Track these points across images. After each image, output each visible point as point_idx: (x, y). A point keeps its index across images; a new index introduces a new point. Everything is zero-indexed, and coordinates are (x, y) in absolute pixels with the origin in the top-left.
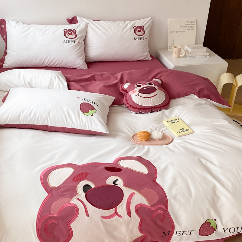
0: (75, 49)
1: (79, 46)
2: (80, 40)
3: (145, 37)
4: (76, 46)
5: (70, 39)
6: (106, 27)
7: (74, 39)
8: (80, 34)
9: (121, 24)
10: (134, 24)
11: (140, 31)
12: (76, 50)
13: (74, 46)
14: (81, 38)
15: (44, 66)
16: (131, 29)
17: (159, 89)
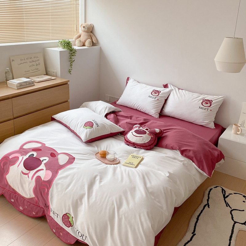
1: (158, 102)
2: (159, 98)
3: (210, 109)
5: (153, 96)
6: (183, 94)
7: (155, 97)
8: (162, 95)
9: (196, 95)
11: (208, 103)
12: (154, 103)
13: (153, 101)
14: (161, 97)
15: (135, 108)
16: (200, 100)
17: (148, 134)
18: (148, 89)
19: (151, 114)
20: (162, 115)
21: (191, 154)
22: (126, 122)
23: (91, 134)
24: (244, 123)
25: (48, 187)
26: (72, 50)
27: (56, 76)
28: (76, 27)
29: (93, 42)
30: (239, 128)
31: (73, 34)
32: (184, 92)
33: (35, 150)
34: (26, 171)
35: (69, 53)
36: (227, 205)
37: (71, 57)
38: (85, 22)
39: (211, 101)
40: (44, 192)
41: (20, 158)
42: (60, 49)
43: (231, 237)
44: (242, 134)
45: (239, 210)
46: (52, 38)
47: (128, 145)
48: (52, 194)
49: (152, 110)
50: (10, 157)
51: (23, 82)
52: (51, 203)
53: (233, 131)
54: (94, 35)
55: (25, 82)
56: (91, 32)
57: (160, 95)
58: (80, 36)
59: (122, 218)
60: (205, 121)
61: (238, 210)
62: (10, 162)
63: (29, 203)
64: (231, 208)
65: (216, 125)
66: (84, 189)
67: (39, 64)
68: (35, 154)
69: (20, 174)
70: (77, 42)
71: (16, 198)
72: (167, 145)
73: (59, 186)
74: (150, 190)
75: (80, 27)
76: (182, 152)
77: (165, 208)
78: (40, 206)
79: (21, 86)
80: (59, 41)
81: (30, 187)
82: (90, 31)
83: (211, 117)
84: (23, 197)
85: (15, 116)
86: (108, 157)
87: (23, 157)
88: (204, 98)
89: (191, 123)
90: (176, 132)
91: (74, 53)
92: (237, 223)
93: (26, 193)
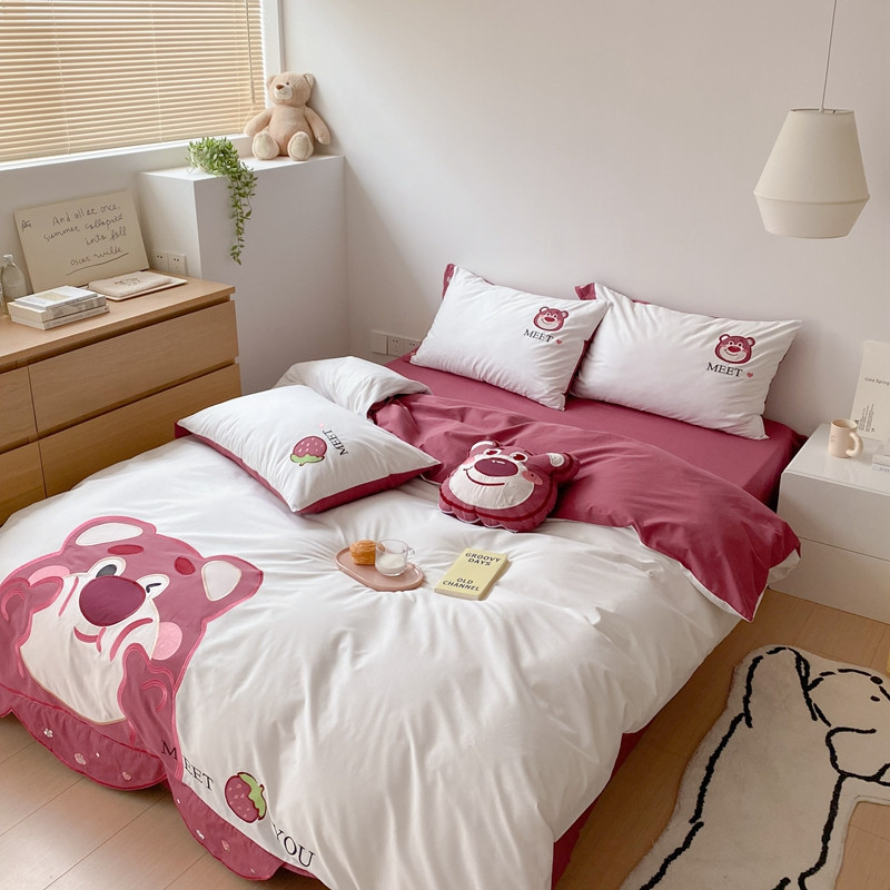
0: (541, 354)
1: (558, 351)
2: (564, 338)
3: (746, 370)
4: (548, 349)
5: (542, 331)
6: (648, 320)
7: (550, 333)
8: (575, 324)
9: (694, 321)
10: (729, 329)
11: (738, 350)
12: (545, 357)
13: (541, 347)
14: (572, 333)
15: (477, 378)
16: (711, 338)
17: (524, 473)
18: (524, 306)
19: (535, 397)
20: (575, 397)
21: (678, 539)
22: (446, 433)
23: (317, 482)
24: (871, 417)
25: (172, 681)
26: (239, 177)
27: (186, 274)
28: (253, 89)
29: (315, 141)
30: (852, 435)
31: (242, 115)
32: (652, 313)
33: (118, 549)
34: (89, 628)
35: (230, 187)
36: (816, 713)
37: (236, 202)
38: (284, 67)
39: (750, 342)
40: (157, 701)
41: (68, 582)
42: (197, 174)
43: (829, 827)
44: (864, 457)
45: (858, 731)
46: (163, 134)
47: (454, 516)
48: (184, 709)
49: (540, 383)
50: (33, 580)
51: (67, 303)
52: (185, 738)
53: (831, 448)
54: (317, 113)
55: (73, 301)
56: (308, 104)
57: (568, 325)
58: (266, 122)
59: (434, 783)
60: (731, 412)
61: (852, 730)
62: (31, 597)
63: (107, 741)
64: (829, 725)
65: (771, 426)
66: (298, 684)
67: (123, 231)
68: (120, 565)
69: (69, 638)
70: (257, 144)
71: (61, 725)
72: (594, 511)
73: (211, 678)
74: (534, 679)
75: (265, 86)
76: (648, 535)
77: (587, 738)
78: (144, 752)
79: (59, 317)
80: (191, 144)
81: (107, 683)
82: (304, 100)
83: (749, 399)
84: (84, 722)
85: (44, 426)
86: (384, 563)
87: (77, 580)
88: (722, 330)
89: (682, 422)
90: (625, 460)
91: (247, 184)
92: (849, 779)
93: (92, 705)
